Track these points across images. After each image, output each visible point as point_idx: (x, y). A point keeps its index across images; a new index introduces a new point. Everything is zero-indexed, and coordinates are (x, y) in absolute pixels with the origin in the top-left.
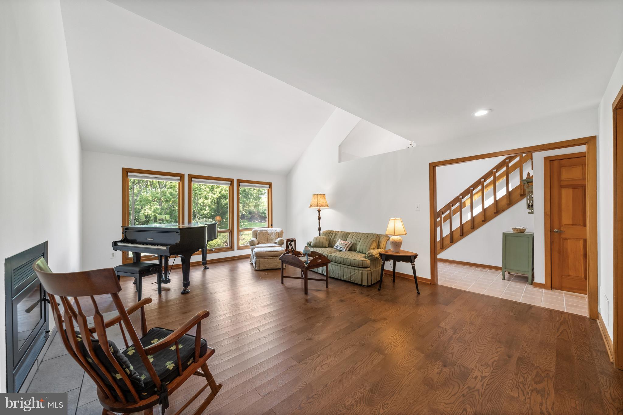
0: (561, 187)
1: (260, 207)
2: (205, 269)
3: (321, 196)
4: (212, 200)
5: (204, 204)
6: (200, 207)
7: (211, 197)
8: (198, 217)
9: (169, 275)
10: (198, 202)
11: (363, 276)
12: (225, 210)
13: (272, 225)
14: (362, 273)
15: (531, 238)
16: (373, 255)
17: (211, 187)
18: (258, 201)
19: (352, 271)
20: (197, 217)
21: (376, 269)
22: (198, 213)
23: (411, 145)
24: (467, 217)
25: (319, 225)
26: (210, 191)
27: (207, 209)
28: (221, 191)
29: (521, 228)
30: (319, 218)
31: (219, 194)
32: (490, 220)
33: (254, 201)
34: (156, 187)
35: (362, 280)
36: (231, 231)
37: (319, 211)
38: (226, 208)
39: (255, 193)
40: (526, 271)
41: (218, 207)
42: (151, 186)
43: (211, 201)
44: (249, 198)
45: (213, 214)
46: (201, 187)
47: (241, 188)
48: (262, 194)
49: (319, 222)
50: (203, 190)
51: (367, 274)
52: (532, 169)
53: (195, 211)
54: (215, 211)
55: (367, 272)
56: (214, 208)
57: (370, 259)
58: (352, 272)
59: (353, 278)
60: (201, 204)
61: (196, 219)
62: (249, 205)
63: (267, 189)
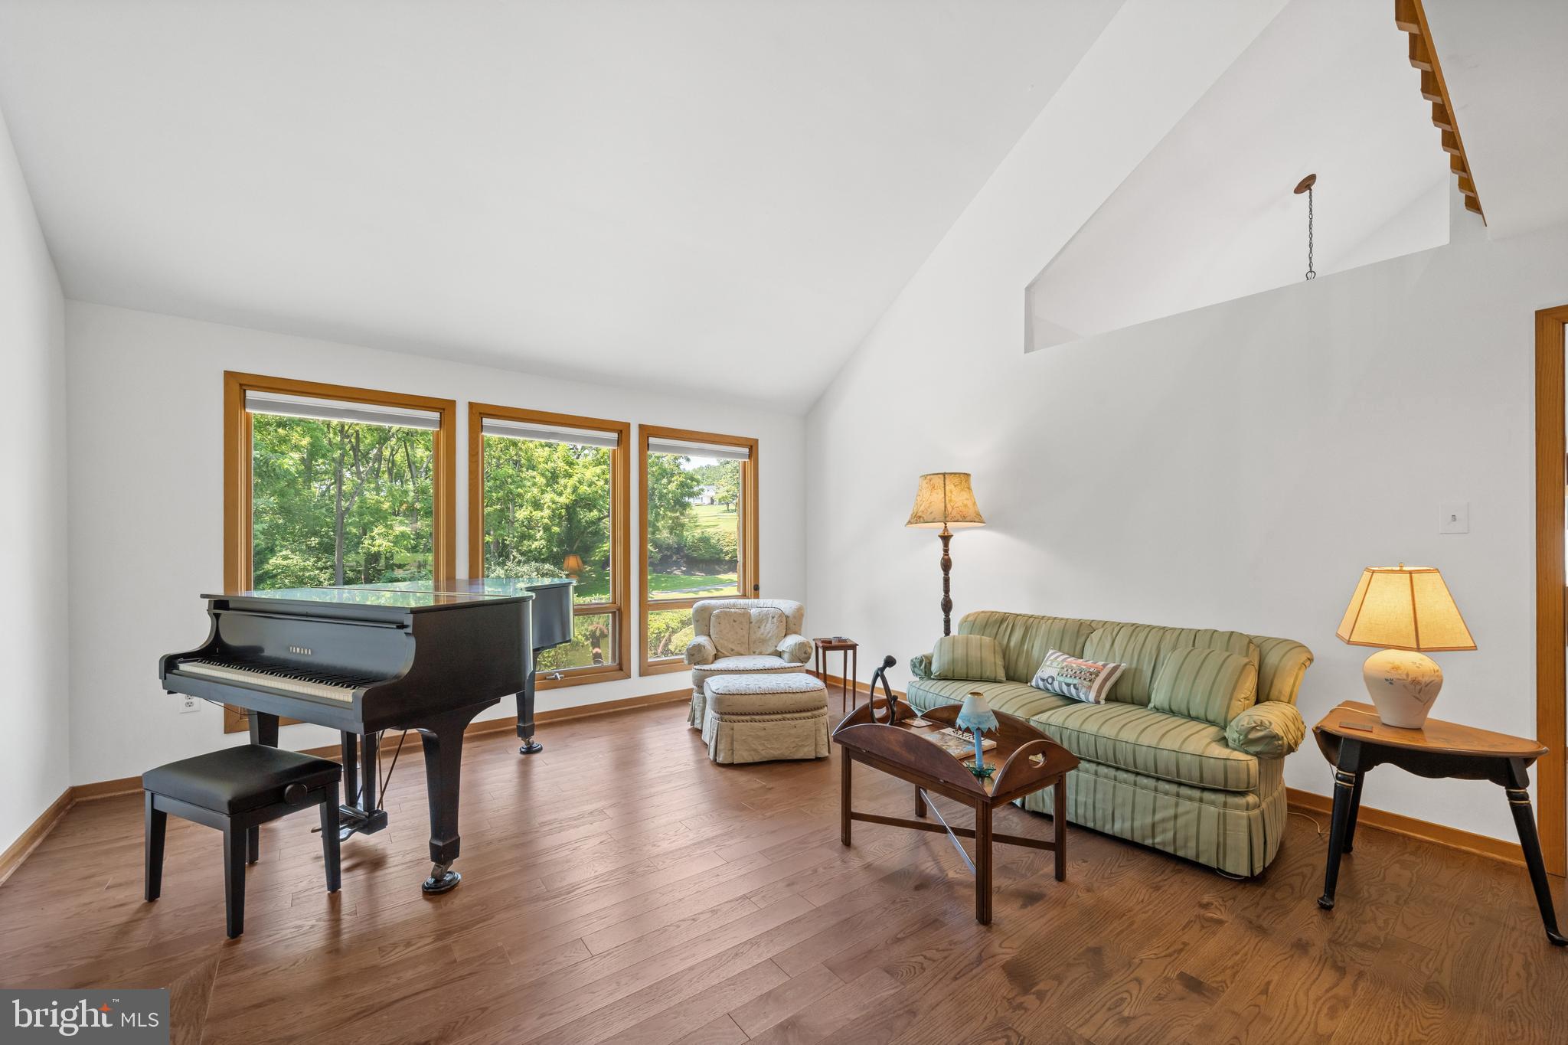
1: (687, 531)
2: (530, 751)
3: (956, 480)
4: (553, 511)
5: (530, 524)
6: (519, 530)
7: (550, 504)
8: (515, 558)
9: (382, 793)
10: (515, 517)
11: (1225, 829)
12: (589, 539)
13: (756, 588)
14: (1223, 819)
16: (1276, 737)
17: (550, 475)
18: (682, 514)
19: (1158, 804)
20: (512, 557)
22: (516, 547)
25: (947, 590)
26: (547, 485)
27: (538, 536)
28: (578, 485)
30: (946, 565)
31: (573, 494)
33: (669, 514)
34: (404, 476)
35: (1221, 847)
36: (619, 610)
37: (946, 539)
38: (590, 533)
39: (673, 492)
41: (570, 529)
42: (390, 474)
43: (551, 514)
44: (656, 507)
45: (555, 550)
46: (523, 475)
47: (653, 454)
48: (692, 495)
49: (947, 581)
50: (528, 484)
51: (1245, 823)
53: (507, 542)
54: (560, 543)
55: (1245, 814)
56: (559, 534)
57: (1256, 754)
58: (1165, 807)
59: (1170, 835)
60: (523, 522)
61: (509, 564)
62: (654, 525)
63: (741, 460)
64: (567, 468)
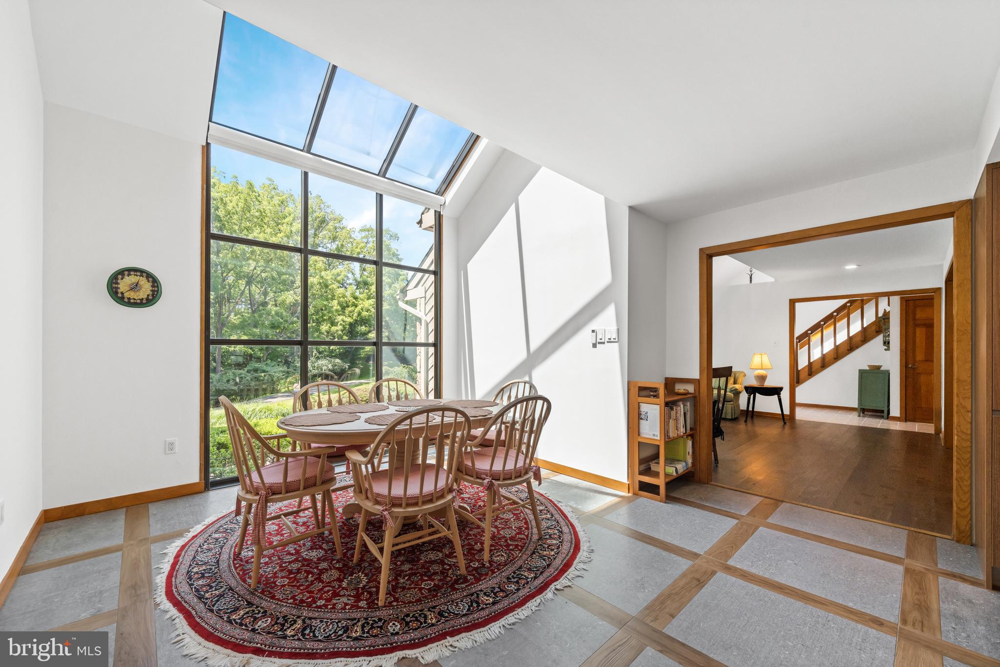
0: (916, 325)
15: (887, 374)
16: (737, 389)
23: (751, 271)
24: (816, 355)
29: (877, 365)
32: (842, 358)
40: (881, 406)
52: (889, 305)
64: (354, 301)
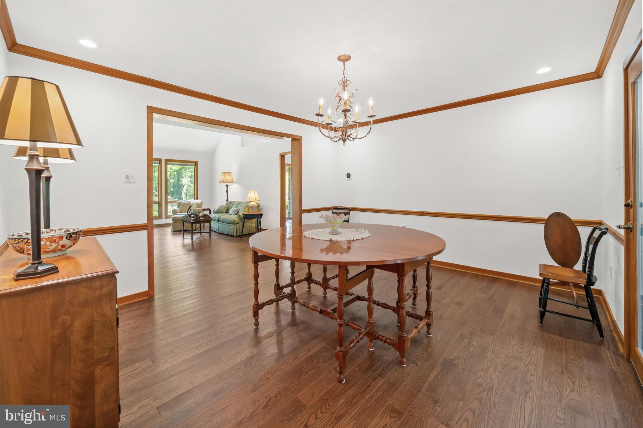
13: (197, 198)
14: (234, 228)
21: (248, 225)
25: (227, 197)
30: (227, 192)
35: (233, 232)
36: (160, 203)
37: (227, 186)
47: (169, 166)
49: (227, 195)
63: (194, 167)
